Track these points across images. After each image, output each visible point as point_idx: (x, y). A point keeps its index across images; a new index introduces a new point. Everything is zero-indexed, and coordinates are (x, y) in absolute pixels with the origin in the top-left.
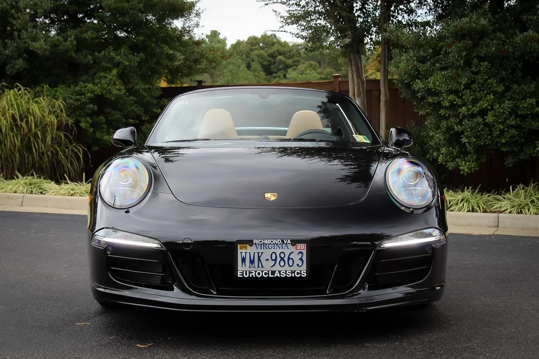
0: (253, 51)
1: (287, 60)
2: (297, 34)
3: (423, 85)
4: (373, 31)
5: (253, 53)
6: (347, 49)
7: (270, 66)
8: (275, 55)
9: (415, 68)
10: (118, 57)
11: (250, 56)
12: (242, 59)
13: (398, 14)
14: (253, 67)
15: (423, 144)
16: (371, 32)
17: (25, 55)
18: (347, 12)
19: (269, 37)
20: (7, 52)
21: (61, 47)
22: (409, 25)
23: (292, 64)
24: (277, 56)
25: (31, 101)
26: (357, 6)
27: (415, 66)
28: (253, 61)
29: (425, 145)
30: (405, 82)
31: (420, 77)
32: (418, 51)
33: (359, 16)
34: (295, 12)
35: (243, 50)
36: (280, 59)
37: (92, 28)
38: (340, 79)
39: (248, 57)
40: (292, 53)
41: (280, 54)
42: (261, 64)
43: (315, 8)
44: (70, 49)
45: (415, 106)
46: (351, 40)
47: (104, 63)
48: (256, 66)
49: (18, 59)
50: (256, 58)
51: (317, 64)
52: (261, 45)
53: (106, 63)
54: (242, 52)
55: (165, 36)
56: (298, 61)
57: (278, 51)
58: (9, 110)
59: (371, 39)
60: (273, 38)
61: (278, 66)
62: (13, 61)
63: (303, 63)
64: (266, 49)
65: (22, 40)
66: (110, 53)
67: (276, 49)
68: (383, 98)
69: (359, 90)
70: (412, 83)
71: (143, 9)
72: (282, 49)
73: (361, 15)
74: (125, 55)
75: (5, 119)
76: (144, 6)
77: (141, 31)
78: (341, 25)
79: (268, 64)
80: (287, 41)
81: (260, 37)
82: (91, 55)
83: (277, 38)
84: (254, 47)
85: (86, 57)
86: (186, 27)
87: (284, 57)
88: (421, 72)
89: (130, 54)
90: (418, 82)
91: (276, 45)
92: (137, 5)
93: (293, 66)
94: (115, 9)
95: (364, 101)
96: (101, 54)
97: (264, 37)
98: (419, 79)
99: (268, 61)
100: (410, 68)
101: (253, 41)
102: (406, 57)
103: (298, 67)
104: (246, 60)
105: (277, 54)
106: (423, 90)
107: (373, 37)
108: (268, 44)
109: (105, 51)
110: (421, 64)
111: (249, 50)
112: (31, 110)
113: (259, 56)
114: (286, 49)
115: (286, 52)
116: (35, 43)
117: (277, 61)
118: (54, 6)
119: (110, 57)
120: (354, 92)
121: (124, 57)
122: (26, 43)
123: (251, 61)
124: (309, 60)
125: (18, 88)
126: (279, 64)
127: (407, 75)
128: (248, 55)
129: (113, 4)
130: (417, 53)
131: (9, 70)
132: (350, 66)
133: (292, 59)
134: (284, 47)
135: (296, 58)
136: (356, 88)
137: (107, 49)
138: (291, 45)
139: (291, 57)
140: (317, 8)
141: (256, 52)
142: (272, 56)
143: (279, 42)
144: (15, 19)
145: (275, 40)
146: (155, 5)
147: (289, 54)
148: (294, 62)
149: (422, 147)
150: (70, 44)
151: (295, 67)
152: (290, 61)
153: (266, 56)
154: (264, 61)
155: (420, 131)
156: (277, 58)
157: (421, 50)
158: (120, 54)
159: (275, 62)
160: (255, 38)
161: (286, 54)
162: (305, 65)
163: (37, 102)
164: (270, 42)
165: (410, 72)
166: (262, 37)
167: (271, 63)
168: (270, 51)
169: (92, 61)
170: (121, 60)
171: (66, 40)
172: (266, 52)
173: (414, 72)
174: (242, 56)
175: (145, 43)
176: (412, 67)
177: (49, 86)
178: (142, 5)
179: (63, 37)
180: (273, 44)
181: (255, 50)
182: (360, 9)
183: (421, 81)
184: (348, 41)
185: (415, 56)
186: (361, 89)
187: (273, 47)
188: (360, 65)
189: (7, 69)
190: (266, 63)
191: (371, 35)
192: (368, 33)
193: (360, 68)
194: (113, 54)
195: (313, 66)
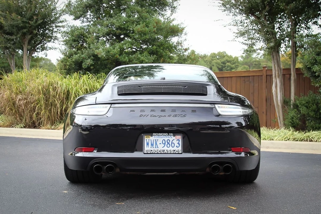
0: (213, 60)
1: (232, 65)
2: (243, 42)
3: (319, 68)
4: (286, 40)
5: (213, 62)
6: (272, 50)
7: (223, 68)
8: (225, 63)
9: (314, 58)
10: (142, 58)
11: (212, 63)
12: (207, 65)
13: (301, 30)
14: (213, 69)
15: (318, 104)
16: (285, 40)
17: (92, 57)
18: (271, 29)
19: (222, 53)
20: (83, 56)
21: (111, 52)
22: (307, 36)
23: (234, 67)
24: (226, 63)
25: (96, 81)
26: (276, 26)
27: (314, 57)
28: (213, 66)
29: (319, 104)
30: (308, 67)
31: (317, 63)
32: (315, 49)
33: (278, 32)
34: (241, 30)
35: (208, 60)
36: (228, 65)
37: (128, 42)
38: (266, 69)
39: (210, 64)
40: (234, 61)
41: (228, 62)
42: (218, 67)
43: (252, 27)
44: (116, 53)
45: (312, 82)
46: (274, 44)
47: (134, 61)
48: (215, 68)
49: (88, 59)
50: (215, 64)
51: (248, 67)
52: (218, 57)
53: (136, 61)
54: (207, 61)
55: (168, 46)
56: (238, 65)
57: (227, 60)
58: (83, 86)
59: (285, 45)
60: (224, 54)
61: (227, 69)
62: (86, 60)
63: (240, 67)
64: (220, 59)
65: (90, 49)
66: (138, 55)
67: (226, 59)
68: (292, 78)
69: (278, 73)
70: (312, 67)
71: (156, 31)
72: (229, 59)
73: (279, 31)
74: (146, 56)
75: (81, 91)
76: (157, 29)
77: (155, 43)
78: (268, 36)
79: (221, 67)
80: (232, 55)
81: (217, 53)
82: (128, 57)
83: (226, 54)
84: (214, 59)
85: (125, 58)
86: (179, 41)
87: (230, 63)
88: (317, 61)
89: (149, 56)
90: (316, 67)
91: (226, 57)
92: (153, 29)
93: (235, 68)
94: (141, 31)
95: (281, 79)
96: (133, 56)
97: (219, 53)
98: (316, 65)
99: (222, 66)
100: (310, 58)
101: (213, 55)
102: (308, 52)
103: (238, 69)
104: (209, 65)
105: (226, 62)
106: (319, 71)
107: (286, 43)
108: (221, 57)
109: (135, 54)
110: (317, 56)
111: (211, 60)
112: (95, 86)
113: (216, 63)
114: (231, 59)
115: (231, 61)
116: (97, 50)
117: (226, 66)
118: (108, 31)
119: (138, 57)
120: (276, 75)
121: (146, 57)
122: (93, 50)
123: (212, 66)
124: (244, 65)
125: (88, 75)
126: (228, 67)
127: (309, 63)
128: (210, 62)
129: (140, 29)
130: (315, 50)
131: (84, 66)
132: (273, 60)
133: (235, 65)
134: (230, 58)
135: (236, 64)
136: (277, 72)
137: (136, 53)
138: (233, 57)
139: (234, 63)
140: (254, 27)
141: (215, 61)
142: (224, 63)
143: (227, 55)
144: (87, 38)
145: (225, 55)
146: (163, 29)
147: (232, 62)
148: (235, 66)
149: (317, 106)
150: (116, 51)
151: (236, 69)
152: (233, 66)
153: (221, 63)
154: (219, 66)
155: (315, 96)
156: (226, 64)
157: (317, 48)
158: (143, 56)
159: (225, 66)
160: (214, 54)
161: (231, 62)
162: (241, 68)
163: (98, 82)
164: (222, 56)
165: (311, 60)
166: (218, 53)
167: (223, 67)
168: (223, 60)
169: (128, 60)
170: (144, 59)
171: (114, 49)
172: (220, 61)
173: (313, 61)
174: (207, 63)
175: (157, 50)
176: (312, 58)
177: (105, 74)
178: (155, 29)
179: (113, 47)
180: (224, 57)
181: (214, 60)
182: (279, 28)
183: (318, 66)
184: (272, 44)
185: (313, 52)
186: (280, 73)
187: (224, 58)
188: (279, 59)
189: (83, 65)
190: (220, 67)
191: (285, 42)
192: (283, 41)
193: (279, 61)
194: (139, 56)
195: (246, 68)
